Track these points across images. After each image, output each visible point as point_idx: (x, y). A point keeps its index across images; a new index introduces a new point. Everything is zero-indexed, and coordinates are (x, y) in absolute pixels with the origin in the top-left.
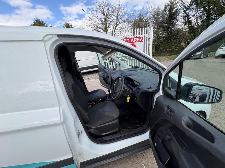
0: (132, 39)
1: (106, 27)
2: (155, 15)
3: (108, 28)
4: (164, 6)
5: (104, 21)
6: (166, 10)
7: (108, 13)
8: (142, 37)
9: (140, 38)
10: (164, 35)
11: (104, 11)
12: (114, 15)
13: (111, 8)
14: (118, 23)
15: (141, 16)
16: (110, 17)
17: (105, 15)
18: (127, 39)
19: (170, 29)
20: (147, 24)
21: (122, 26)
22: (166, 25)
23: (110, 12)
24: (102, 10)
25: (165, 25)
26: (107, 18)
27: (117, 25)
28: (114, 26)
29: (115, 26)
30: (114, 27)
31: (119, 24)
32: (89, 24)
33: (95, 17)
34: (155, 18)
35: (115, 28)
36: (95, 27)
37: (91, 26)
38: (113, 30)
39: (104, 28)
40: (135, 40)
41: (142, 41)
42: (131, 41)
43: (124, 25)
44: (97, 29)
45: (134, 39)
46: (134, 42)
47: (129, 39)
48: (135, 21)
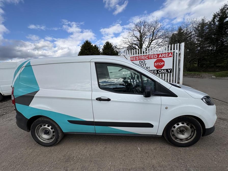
0: (160, 55)
1: (141, 43)
2: (198, 27)
3: (143, 44)
4: (213, 17)
5: (139, 38)
6: (214, 21)
7: (144, 30)
8: (172, 53)
9: (169, 53)
10: (212, 47)
11: (140, 29)
12: (150, 32)
13: (147, 26)
14: (153, 39)
15: (180, 29)
16: (146, 34)
17: (141, 33)
18: (155, 55)
19: (221, 41)
20: (188, 38)
21: (158, 41)
22: (215, 36)
23: (146, 30)
24: (139, 28)
25: (213, 36)
26: (143, 35)
27: (152, 41)
28: (149, 41)
29: (151, 41)
30: (149, 43)
31: (155, 39)
32: (126, 42)
33: (131, 35)
34: (199, 30)
35: (151, 43)
36: (131, 44)
37: (127, 43)
38: (148, 45)
39: (139, 44)
40: (163, 56)
41: (171, 56)
42: (159, 56)
43: (160, 40)
44: (132, 45)
45: (163, 54)
46: (162, 58)
47: (156, 54)
48: (173, 35)
